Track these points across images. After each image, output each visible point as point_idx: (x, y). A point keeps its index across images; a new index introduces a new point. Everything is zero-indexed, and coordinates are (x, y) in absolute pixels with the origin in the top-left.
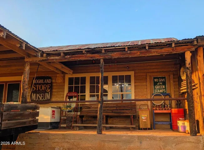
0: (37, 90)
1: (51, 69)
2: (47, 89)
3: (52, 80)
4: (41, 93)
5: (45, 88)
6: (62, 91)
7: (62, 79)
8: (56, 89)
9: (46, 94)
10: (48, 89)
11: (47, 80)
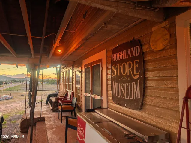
0: (119, 75)
1: (138, 16)
2: (133, 72)
3: (141, 46)
4: (124, 83)
5: (129, 70)
6: (169, 78)
7: (168, 36)
8: (152, 71)
9: (132, 83)
10: (135, 73)
11: (132, 49)
